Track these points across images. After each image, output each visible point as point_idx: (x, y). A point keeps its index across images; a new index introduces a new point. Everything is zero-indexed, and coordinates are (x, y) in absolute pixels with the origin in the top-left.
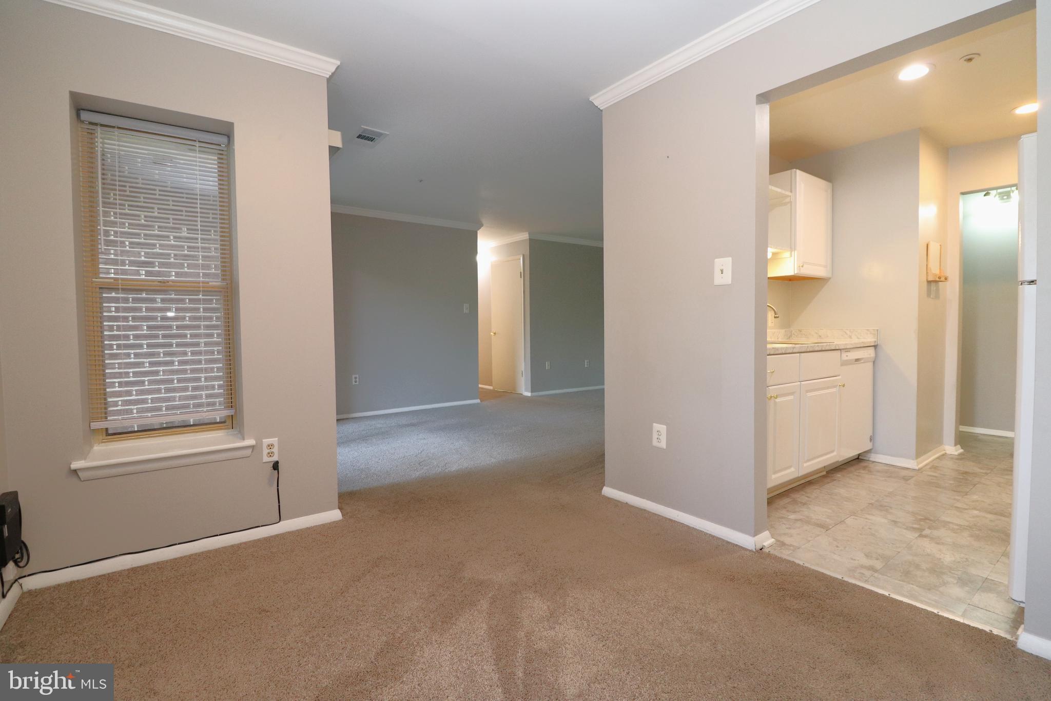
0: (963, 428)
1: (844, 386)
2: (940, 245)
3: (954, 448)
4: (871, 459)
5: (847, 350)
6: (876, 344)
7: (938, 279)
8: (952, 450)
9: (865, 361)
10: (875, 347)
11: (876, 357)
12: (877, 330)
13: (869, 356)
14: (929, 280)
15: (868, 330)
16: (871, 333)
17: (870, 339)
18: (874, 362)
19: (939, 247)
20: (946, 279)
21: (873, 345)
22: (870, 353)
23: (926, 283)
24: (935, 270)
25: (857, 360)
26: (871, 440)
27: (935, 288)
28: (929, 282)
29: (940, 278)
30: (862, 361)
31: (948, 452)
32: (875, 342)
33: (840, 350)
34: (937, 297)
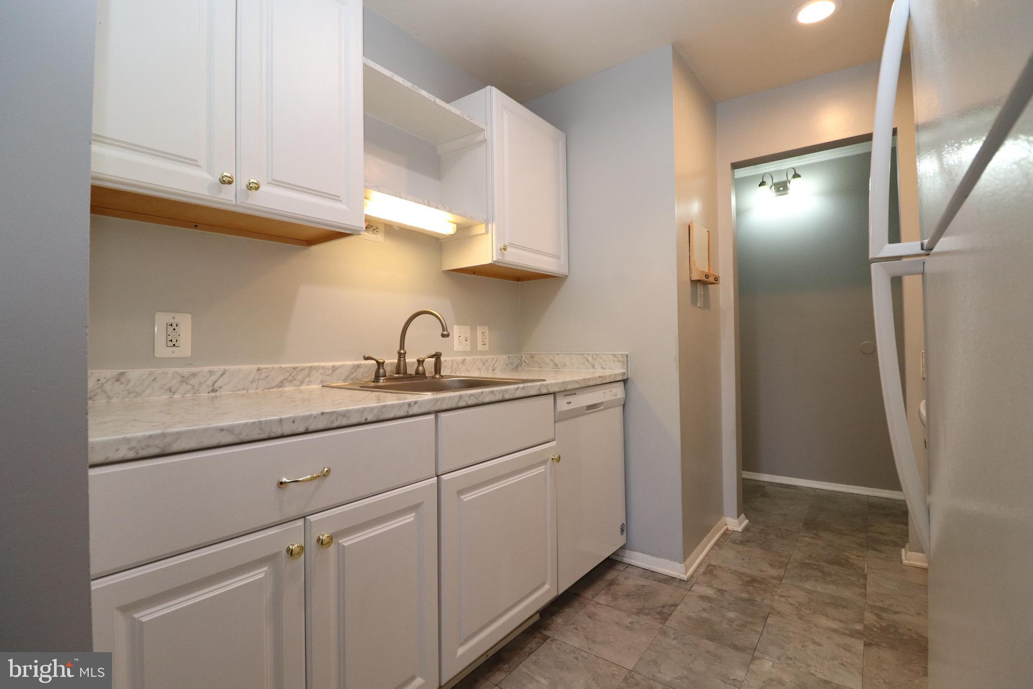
0: (747, 475)
1: (559, 459)
2: (708, 231)
3: (736, 521)
4: (626, 560)
5: (569, 392)
6: (625, 377)
7: (704, 278)
8: (734, 523)
9: (608, 405)
10: (625, 381)
11: (626, 397)
12: (627, 356)
13: (614, 398)
14: (693, 279)
15: (615, 355)
16: (619, 361)
17: (617, 370)
18: (623, 405)
19: (707, 233)
20: (716, 279)
21: (620, 379)
22: (618, 391)
23: (688, 285)
24: (701, 266)
25: (591, 407)
26: (622, 531)
27: (703, 293)
28: (695, 283)
29: (707, 276)
30: (602, 408)
31: (731, 528)
32: (624, 373)
33: (554, 394)
34: (707, 305)
